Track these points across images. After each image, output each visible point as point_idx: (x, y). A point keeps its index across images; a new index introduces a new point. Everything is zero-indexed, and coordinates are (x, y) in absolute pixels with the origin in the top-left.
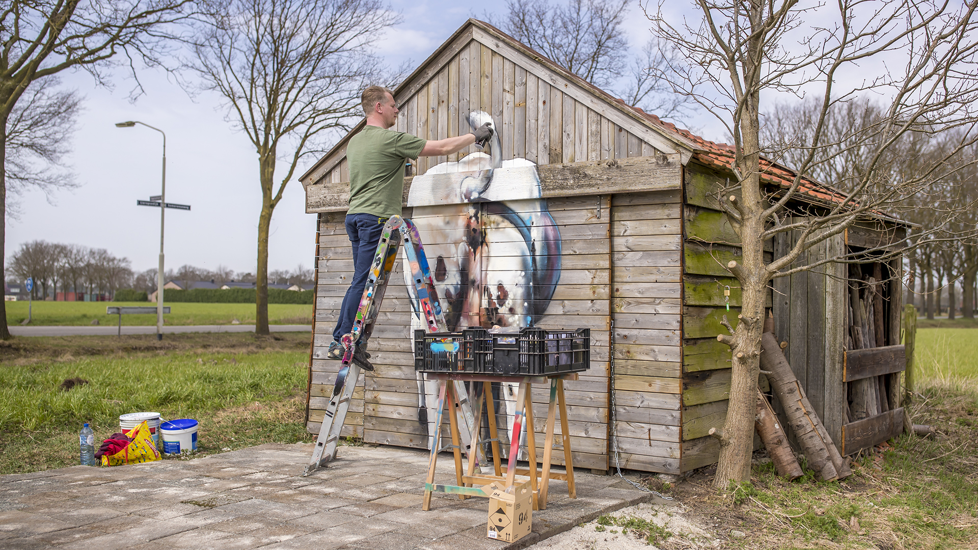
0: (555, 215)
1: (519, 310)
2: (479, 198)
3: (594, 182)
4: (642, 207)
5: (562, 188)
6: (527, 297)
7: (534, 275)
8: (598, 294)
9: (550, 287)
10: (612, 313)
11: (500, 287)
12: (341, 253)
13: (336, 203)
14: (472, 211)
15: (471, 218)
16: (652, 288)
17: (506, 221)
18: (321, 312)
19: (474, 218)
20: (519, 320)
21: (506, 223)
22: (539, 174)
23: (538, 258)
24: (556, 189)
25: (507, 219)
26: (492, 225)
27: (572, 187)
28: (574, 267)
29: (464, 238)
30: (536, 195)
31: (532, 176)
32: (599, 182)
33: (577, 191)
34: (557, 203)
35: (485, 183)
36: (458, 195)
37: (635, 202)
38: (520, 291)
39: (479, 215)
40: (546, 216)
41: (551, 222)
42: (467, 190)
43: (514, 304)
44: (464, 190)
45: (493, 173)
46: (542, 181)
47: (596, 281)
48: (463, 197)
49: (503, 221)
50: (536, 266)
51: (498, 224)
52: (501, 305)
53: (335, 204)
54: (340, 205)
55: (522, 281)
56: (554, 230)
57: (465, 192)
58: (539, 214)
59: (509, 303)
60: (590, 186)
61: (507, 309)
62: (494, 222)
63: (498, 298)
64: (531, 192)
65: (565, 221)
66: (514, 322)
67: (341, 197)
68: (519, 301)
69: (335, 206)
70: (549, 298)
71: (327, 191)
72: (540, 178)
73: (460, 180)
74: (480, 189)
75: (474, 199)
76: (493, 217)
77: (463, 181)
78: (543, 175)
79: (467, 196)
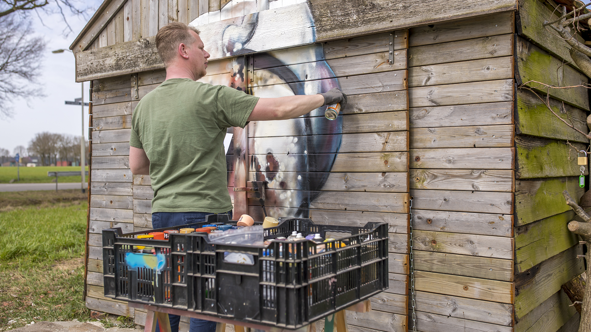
0: (334, 63)
1: (292, 185)
2: (243, 49)
3: (384, 14)
4: (453, 44)
5: (343, 26)
6: (301, 168)
7: (310, 141)
8: (392, 164)
9: (329, 156)
10: (411, 189)
11: (270, 157)
12: (111, 123)
13: (102, 69)
14: (235, 66)
15: (235, 75)
16: (468, 155)
17: (275, 76)
18: (96, 184)
19: (238, 76)
20: (292, 197)
21: (276, 79)
22: (313, 13)
23: (313, 120)
24: (335, 28)
25: (276, 73)
26: (259, 82)
27: (355, 24)
30: (309, 39)
31: (304, 15)
32: (392, 13)
33: (362, 29)
34: (336, 48)
35: (249, 31)
36: (220, 48)
37: (443, 37)
38: (293, 161)
39: (244, 71)
40: (323, 66)
41: (330, 73)
42: (230, 42)
43: (286, 177)
44: (226, 41)
45: (257, 17)
46: (316, 21)
47: (388, 148)
48: (225, 50)
49: (271, 77)
50: (311, 129)
51: (266, 81)
52: (271, 179)
55: (294, 149)
56: (334, 84)
57: (227, 44)
58: (314, 64)
59: (280, 176)
60: (380, 19)
61: (278, 183)
62: (261, 79)
63: (268, 170)
64: (303, 35)
65: (347, 71)
66: (286, 199)
67: (106, 62)
68: (291, 174)
70: (327, 170)
71: (93, 57)
72: (314, 17)
73: (221, 31)
74: (244, 39)
75: (238, 51)
76: (260, 73)
77: (224, 31)
78: (318, 13)
79: (230, 49)
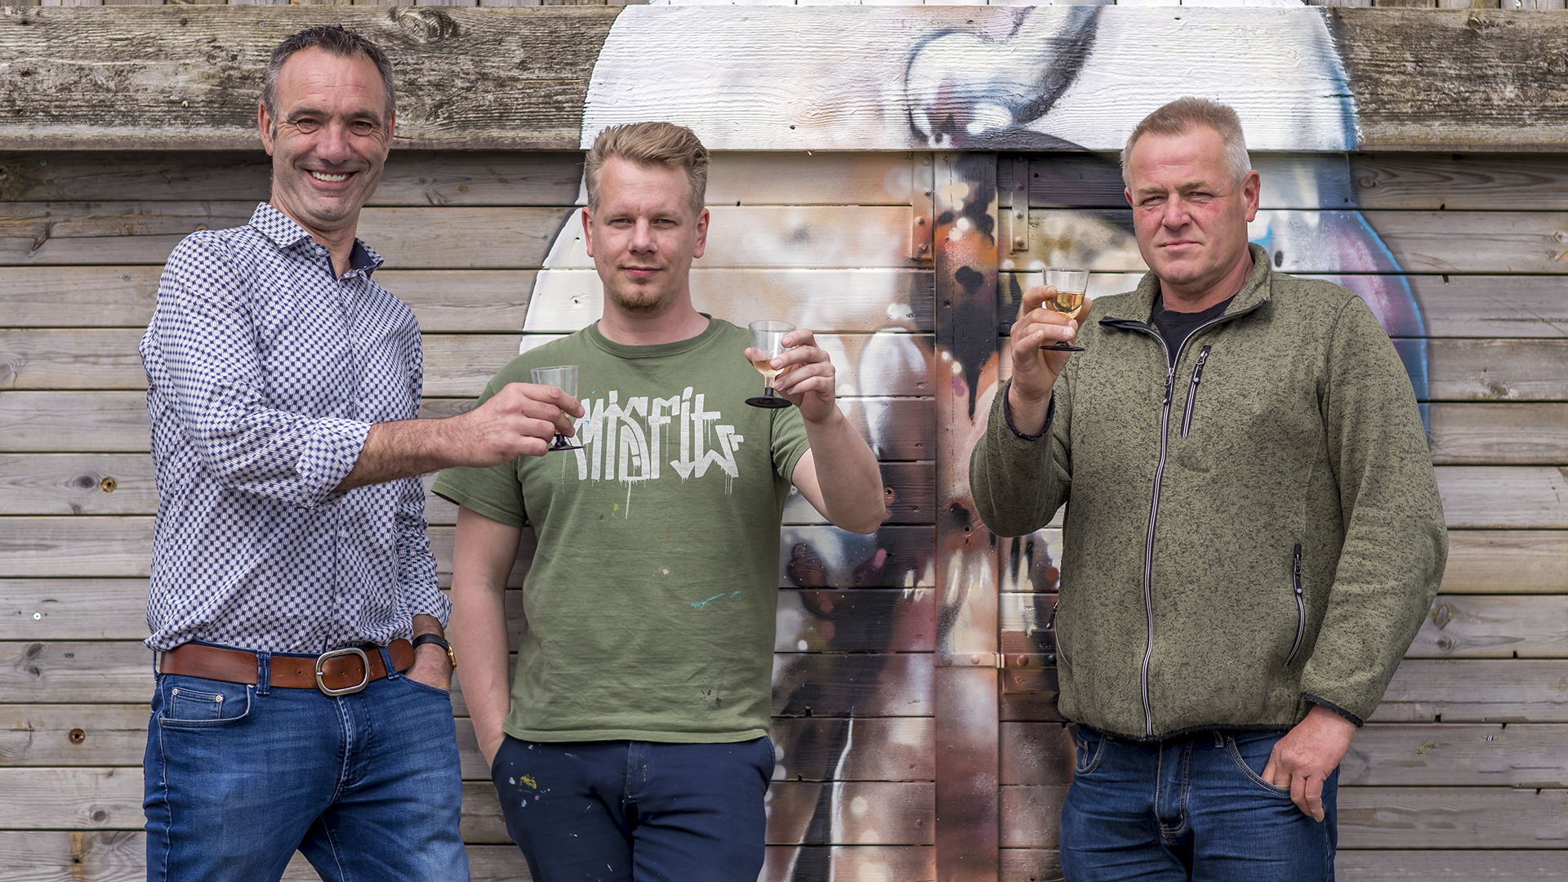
0: (1394, 225)
2: (1012, 132)
5: (1464, 114)
14: (953, 190)
15: (947, 218)
19: (963, 224)
22: (1342, 48)
24: (1432, 115)
26: (1056, 255)
27: (1512, 115)
28: (1493, 455)
29: (899, 312)
30: (1329, 134)
31: (1306, 56)
33: (1539, 134)
34: (1408, 177)
35: (1046, 68)
36: (896, 111)
39: (992, 210)
40: (1347, 229)
41: (1376, 255)
42: (946, 94)
44: (927, 85)
45: (1091, 26)
46: (1356, 79)
48: (924, 124)
49: (1116, 243)
51: (1088, 254)
53: (98, 113)
54: (131, 118)
56: (1392, 293)
57: (930, 97)
58: (1313, 219)
62: (1064, 245)
64: (1304, 122)
67: (137, 79)
69: (94, 121)
72: (1348, 64)
73: (902, 43)
74: (1024, 94)
75: (991, 135)
76: (1058, 223)
77: (919, 47)
78: (1362, 53)
79: (947, 123)
